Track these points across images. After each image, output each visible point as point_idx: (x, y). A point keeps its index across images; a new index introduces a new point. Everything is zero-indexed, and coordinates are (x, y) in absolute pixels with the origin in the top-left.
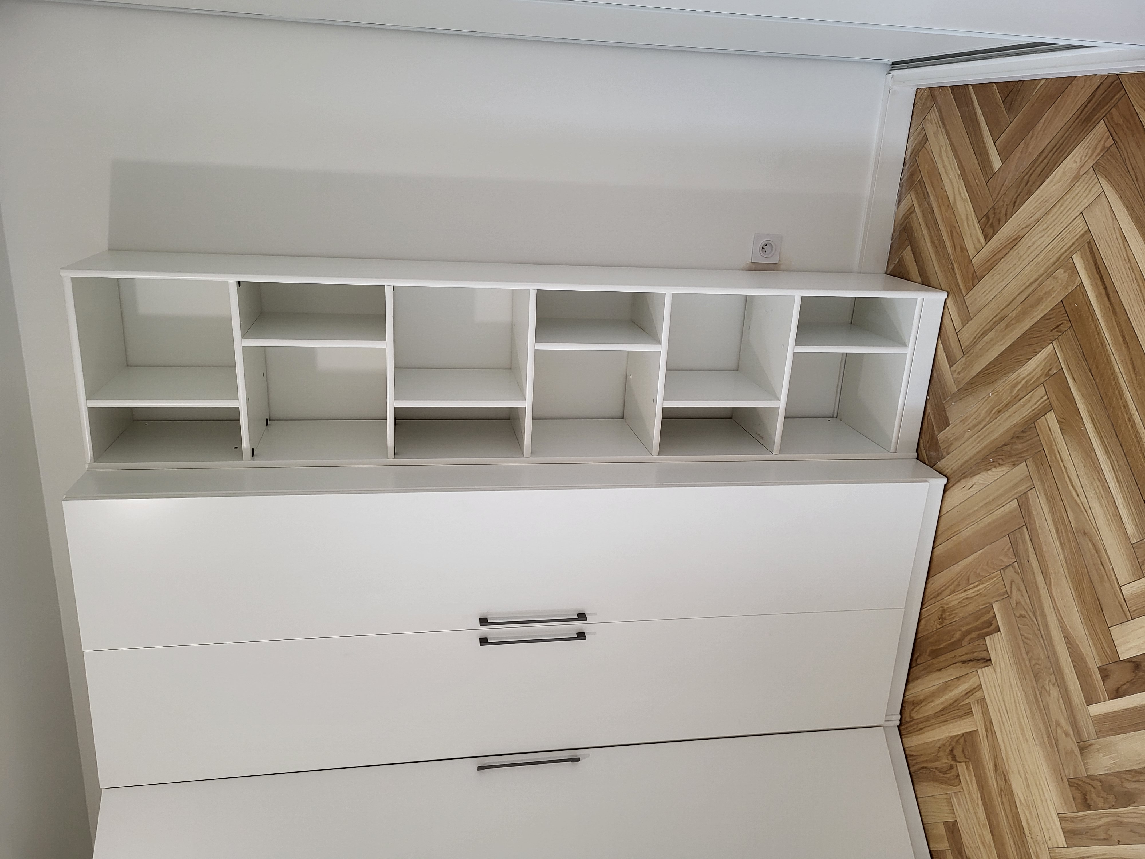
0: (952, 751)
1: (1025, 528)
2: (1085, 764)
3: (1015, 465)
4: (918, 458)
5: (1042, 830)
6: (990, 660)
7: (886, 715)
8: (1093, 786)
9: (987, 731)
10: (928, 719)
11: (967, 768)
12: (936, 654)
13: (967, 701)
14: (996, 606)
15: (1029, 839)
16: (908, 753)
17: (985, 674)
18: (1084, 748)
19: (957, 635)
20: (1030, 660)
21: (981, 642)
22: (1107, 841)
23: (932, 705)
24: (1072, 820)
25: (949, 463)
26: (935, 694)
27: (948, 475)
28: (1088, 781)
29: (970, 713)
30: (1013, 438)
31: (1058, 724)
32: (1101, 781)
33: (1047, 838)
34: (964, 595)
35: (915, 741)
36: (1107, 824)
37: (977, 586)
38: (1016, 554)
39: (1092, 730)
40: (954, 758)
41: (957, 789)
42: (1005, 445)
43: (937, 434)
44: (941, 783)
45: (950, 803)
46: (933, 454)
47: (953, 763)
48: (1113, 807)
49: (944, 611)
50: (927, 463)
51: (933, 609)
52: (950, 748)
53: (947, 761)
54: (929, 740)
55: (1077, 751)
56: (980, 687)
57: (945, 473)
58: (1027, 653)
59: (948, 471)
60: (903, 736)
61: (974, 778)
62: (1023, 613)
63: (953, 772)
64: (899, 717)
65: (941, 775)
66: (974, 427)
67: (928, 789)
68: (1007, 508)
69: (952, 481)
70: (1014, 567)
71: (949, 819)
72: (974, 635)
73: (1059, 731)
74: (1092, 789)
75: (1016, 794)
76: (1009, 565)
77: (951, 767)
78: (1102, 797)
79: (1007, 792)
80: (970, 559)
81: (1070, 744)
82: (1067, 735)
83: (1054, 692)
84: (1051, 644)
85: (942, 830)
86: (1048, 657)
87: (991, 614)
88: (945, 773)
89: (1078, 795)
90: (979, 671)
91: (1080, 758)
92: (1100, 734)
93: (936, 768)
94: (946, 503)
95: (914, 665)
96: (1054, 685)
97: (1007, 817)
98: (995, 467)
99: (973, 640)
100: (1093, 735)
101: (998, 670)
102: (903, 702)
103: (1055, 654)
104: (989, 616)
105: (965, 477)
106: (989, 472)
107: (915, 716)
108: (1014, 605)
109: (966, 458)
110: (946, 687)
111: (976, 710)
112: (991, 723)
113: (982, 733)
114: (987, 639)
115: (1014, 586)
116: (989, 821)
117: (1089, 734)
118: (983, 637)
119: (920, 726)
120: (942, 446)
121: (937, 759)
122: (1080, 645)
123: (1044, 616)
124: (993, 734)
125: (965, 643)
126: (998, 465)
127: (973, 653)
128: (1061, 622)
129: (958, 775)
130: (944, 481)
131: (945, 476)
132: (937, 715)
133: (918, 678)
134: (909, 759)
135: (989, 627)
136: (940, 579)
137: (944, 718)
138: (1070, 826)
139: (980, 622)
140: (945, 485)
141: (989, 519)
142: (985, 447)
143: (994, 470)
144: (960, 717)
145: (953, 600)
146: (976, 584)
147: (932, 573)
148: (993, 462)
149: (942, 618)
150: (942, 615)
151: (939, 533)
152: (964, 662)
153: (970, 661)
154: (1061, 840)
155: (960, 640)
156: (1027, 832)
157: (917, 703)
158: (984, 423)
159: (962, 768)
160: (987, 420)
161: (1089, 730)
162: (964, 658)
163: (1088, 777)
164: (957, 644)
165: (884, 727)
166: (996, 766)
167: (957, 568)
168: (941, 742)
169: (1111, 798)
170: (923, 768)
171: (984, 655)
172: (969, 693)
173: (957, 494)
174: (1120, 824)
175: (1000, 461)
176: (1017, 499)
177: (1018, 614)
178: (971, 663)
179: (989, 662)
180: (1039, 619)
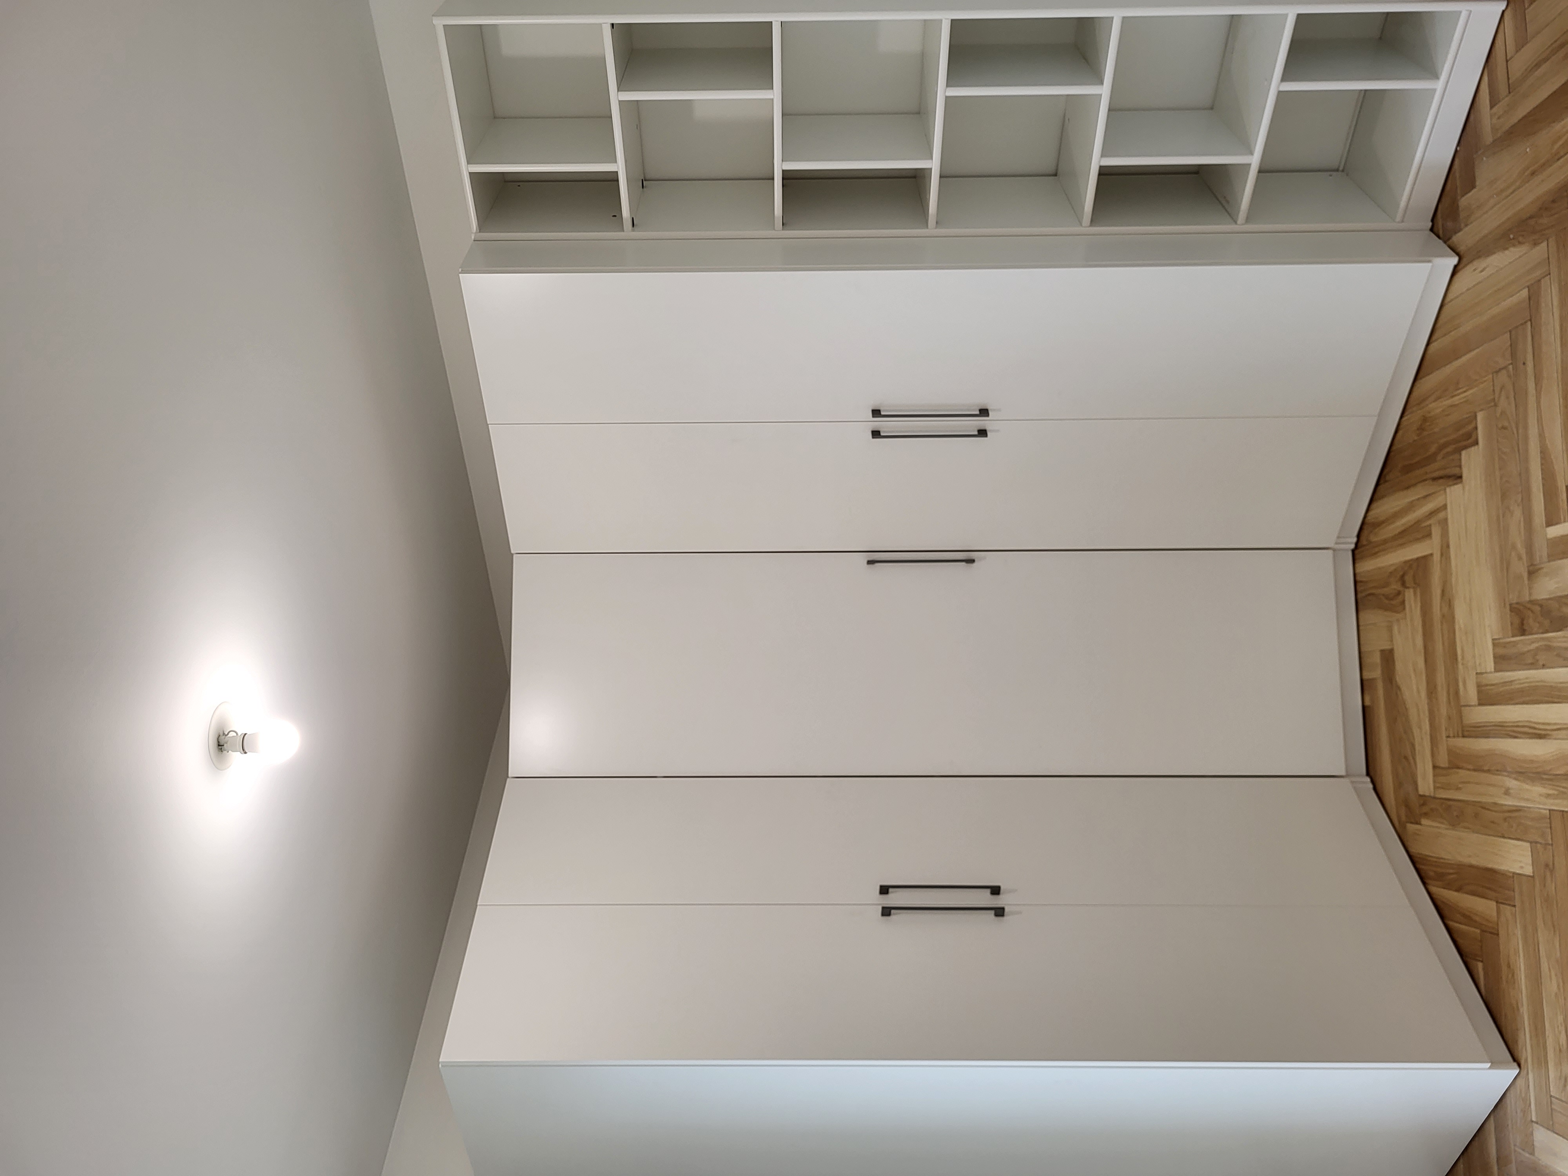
0: (1403, 576)
1: (1529, 323)
2: (1530, 588)
3: (1535, 244)
4: (1432, 230)
5: (1474, 657)
6: (1460, 477)
7: (1338, 537)
8: (1532, 611)
9: (1442, 555)
10: (1385, 541)
11: (1415, 594)
12: (1408, 469)
13: (1428, 523)
14: (1480, 416)
15: (1460, 666)
16: (1358, 578)
17: (1454, 494)
18: (1533, 572)
19: (1433, 449)
20: (1501, 478)
21: (1456, 456)
22: (1533, 665)
23: (1392, 526)
24: (1505, 645)
25: (1465, 238)
26: (1396, 515)
27: (1462, 253)
28: (1529, 606)
29: (1429, 535)
30: (1541, 209)
31: (1514, 547)
32: (1541, 606)
33: (1478, 663)
34: (1449, 402)
35: (1368, 566)
36: (1537, 649)
37: (1465, 392)
38: (1513, 355)
39: (1545, 554)
40: (1404, 584)
41: (1399, 616)
42: (1531, 217)
43: (1459, 198)
44: (1386, 610)
45: (1390, 629)
46: (1450, 224)
47: (1401, 589)
48: (1547, 632)
49: (1425, 419)
50: (1441, 235)
51: (1414, 417)
52: (1401, 573)
53: (1395, 587)
54: (1382, 565)
55: (1525, 575)
56: (1445, 507)
57: (1458, 250)
58: (1500, 469)
59: (1462, 249)
60: (1356, 561)
61: (1419, 604)
62: (1506, 424)
63: (1400, 598)
64: (1355, 540)
65: (1387, 602)
66: (1502, 191)
67: (1371, 617)
68: (1514, 299)
69: (1464, 260)
70: (1508, 371)
71: (1387, 647)
72: (1449, 449)
73: (1513, 554)
74: (1531, 614)
75: (1456, 621)
76: (1503, 369)
77: (1399, 593)
78: (1539, 623)
79: (1449, 619)
80: (1464, 359)
81: (1520, 568)
82: (1520, 558)
83: (1518, 513)
84: (1526, 460)
85: (1377, 658)
86: (1520, 474)
87: (1473, 425)
88: (1392, 599)
89: (1517, 621)
90: (1448, 490)
91: (1526, 582)
92: (1552, 557)
93: (1383, 595)
94: (1452, 288)
95: (1382, 481)
96: (1518, 505)
97: (1443, 644)
98: (1514, 246)
99: (1448, 454)
100: (1545, 559)
101: (1467, 488)
102: (1363, 523)
103: (1527, 470)
104: (1470, 427)
105: (1479, 257)
106: (1507, 252)
107: (1374, 539)
108: (1498, 415)
109: (1485, 232)
110: (1411, 507)
111: (1436, 532)
112: (1448, 546)
113: (1437, 557)
114: (1464, 453)
115: (1503, 393)
116: (1425, 647)
117: (1541, 557)
118: (1459, 451)
119: (1376, 550)
120: (1462, 215)
121: (1386, 584)
122: (1554, 461)
123: (1526, 428)
124: (1448, 558)
125: (1439, 457)
126: (1517, 243)
127: (1445, 469)
128: (1542, 436)
129: (1403, 602)
130: (1455, 260)
131: (1458, 254)
132: (1395, 538)
133: (1383, 497)
134: (1359, 585)
135: (1468, 440)
136: (1429, 382)
137: (1401, 541)
138: (1501, 651)
139: (1461, 432)
140: (1456, 267)
141: (1495, 310)
142: (1509, 219)
143: (1512, 249)
144: (1418, 540)
145: (1435, 407)
146: (1464, 389)
147: (1421, 374)
148: (1513, 239)
149: (1421, 429)
150: (1421, 425)
151: (1438, 325)
152: (1434, 479)
153: (1441, 478)
154: (1490, 665)
155: (1435, 454)
156: (1460, 658)
157: (1378, 524)
158: (1513, 188)
159: (1409, 595)
160: (1518, 184)
161: (1541, 551)
162: (1436, 474)
163: (1531, 602)
164: (1431, 459)
165: (1334, 550)
166: (1443, 591)
167: (1448, 370)
168: (1393, 568)
169: (1547, 622)
170: (1370, 595)
171: (1456, 471)
172: (1432, 513)
173: (1467, 277)
174: (1549, 648)
175: (1521, 239)
176: (1528, 287)
177: (1500, 426)
178: (1441, 481)
179: (1459, 480)
180: (1520, 431)
